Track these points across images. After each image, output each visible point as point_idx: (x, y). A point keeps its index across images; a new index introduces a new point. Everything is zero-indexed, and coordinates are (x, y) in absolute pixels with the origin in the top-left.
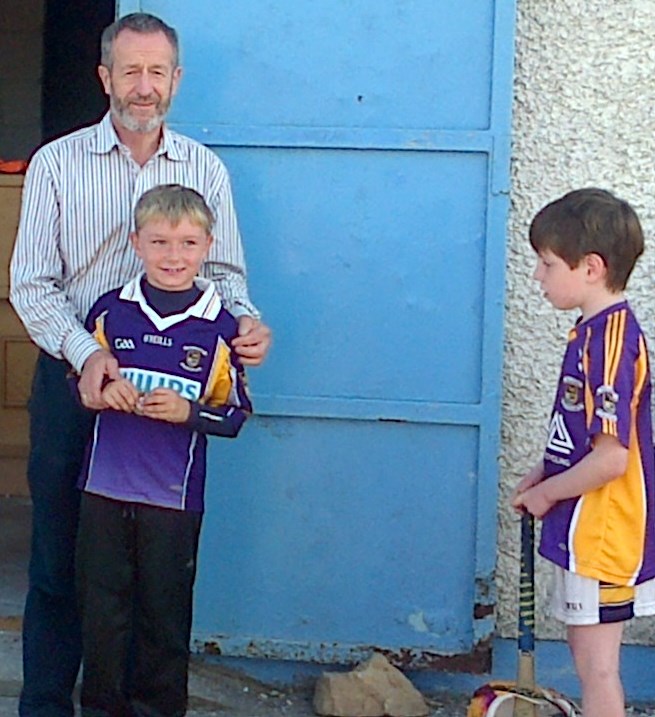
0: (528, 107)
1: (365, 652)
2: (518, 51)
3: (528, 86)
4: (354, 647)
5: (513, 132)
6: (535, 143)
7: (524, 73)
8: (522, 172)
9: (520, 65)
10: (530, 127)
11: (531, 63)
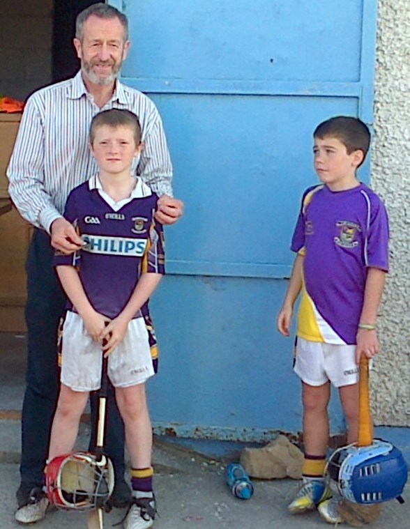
0: (386, 67)
1: (274, 435)
2: (379, 28)
3: (386, 52)
4: (266, 431)
5: (376, 83)
6: (390, 91)
7: (383, 43)
8: (381, 110)
9: (380, 37)
10: (387, 80)
11: (388, 36)
